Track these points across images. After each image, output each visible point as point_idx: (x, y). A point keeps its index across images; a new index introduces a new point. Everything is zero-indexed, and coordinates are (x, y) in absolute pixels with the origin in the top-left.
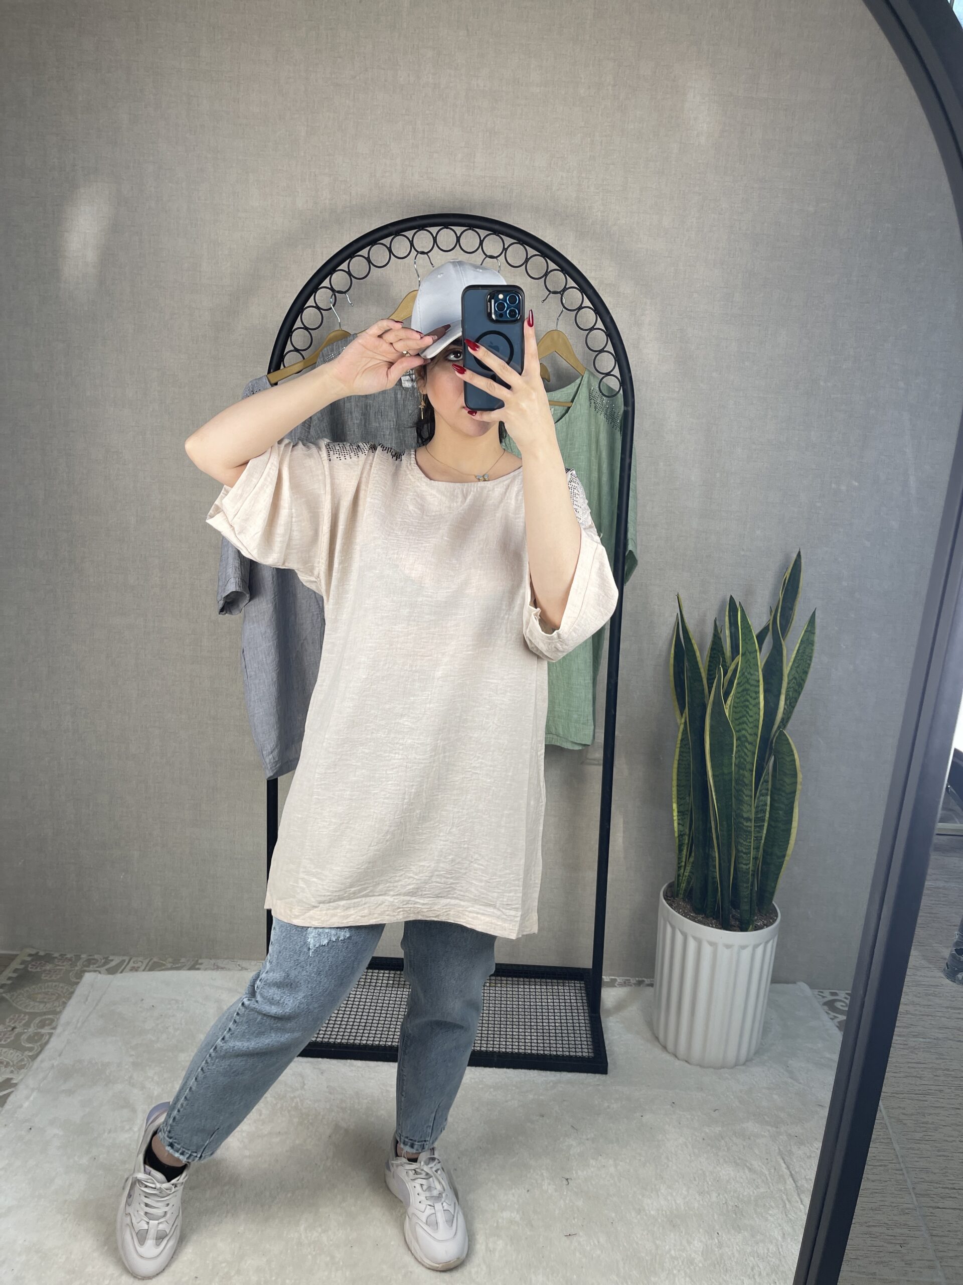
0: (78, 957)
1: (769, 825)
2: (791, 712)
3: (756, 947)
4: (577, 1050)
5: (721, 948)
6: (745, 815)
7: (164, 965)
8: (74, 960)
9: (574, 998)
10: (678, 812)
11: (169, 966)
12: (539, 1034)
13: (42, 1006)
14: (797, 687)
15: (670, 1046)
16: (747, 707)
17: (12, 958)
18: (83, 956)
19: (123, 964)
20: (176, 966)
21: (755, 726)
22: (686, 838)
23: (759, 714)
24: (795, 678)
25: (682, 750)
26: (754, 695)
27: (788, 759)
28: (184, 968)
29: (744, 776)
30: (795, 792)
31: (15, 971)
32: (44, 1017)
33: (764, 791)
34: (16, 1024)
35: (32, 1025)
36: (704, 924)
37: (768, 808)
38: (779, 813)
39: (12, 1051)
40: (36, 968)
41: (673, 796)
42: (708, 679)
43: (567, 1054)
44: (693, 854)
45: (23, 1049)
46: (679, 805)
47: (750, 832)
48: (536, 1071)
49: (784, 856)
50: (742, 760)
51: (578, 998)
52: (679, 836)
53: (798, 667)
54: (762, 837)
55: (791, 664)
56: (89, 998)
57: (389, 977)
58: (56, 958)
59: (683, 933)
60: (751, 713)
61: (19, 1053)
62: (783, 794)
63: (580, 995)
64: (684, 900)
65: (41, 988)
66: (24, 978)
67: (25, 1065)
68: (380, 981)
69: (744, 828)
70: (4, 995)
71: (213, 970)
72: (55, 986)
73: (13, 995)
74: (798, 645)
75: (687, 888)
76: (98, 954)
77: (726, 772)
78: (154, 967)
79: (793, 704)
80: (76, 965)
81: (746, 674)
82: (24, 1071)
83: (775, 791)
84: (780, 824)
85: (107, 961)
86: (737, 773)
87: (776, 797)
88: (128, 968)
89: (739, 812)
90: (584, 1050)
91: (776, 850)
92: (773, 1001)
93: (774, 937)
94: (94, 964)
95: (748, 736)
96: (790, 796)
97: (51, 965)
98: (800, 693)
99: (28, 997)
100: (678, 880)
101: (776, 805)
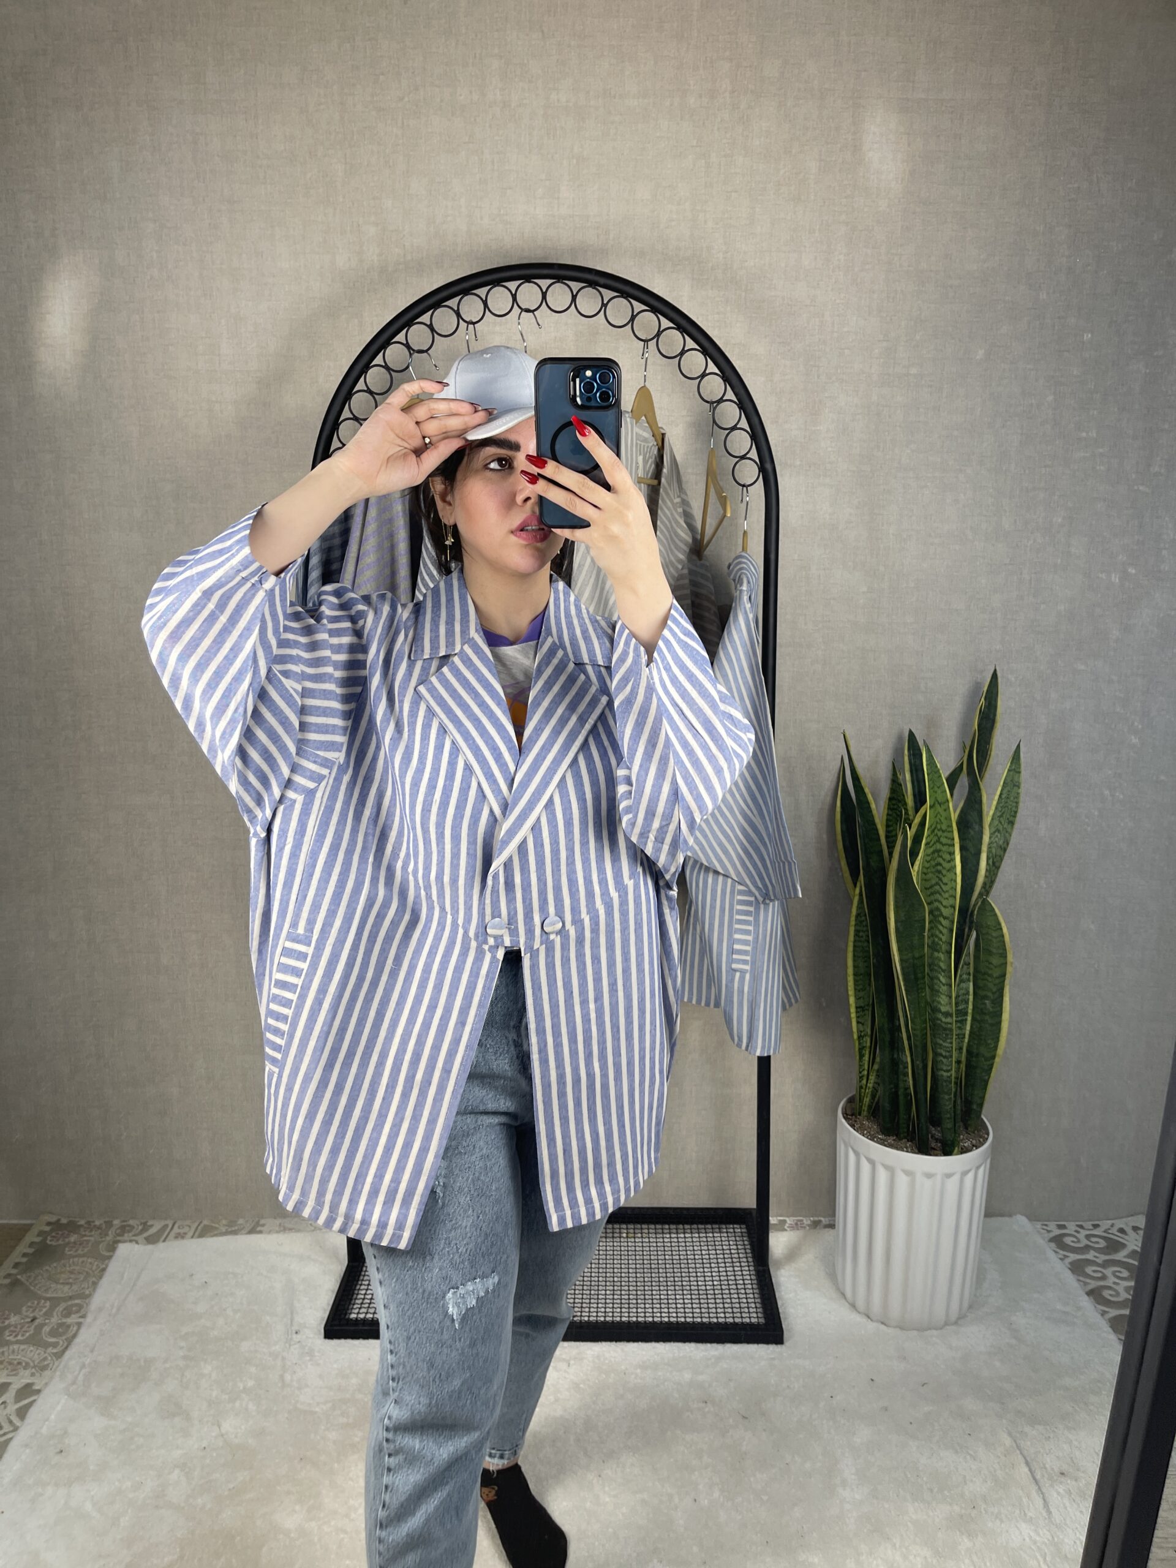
0: (109, 1224)
1: (973, 1019)
2: (996, 875)
3: (965, 1173)
4: (744, 1315)
5: (919, 1178)
6: (943, 1009)
7: (216, 1228)
8: (104, 1226)
9: (735, 1247)
10: (857, 1008)
11: (224, 1229)
12: (693, 1297)
13: (66, 1288)
14: (1002, 842)
15: (861, 1303)
16: (939, 872)
17: (26, 1229)
18: (116, 1222)
19: (164, 1231)
20: (233, 1230)
21: (951, 896)
22: (869, 1040)
23: (955, 881)
24: (999, 829)
25: (858, 928)
26: (948, 857)
27: (994, 934)
28: (243, 1232)
29: (940, 960)
30: (1004, 975)
31: (32, 1244)
33: (965, 976)
34: (36, 1314)
35: (55, 1314)
36: (897, 1149)
37: (971, 998)
38: (985, 1004)
39: (32, 1348)
40: (58, 1240)
41: (849, 988)
42: (887, 837)
43: (731, 1320)
44: (878, 1059)
45: (46, 1345)
46: (857, 998)
47: (951, 1030)
48: (692, 1344)
49: (994, 1057)
50: (936, 940)
51: (739, 1247)
52: (860, 1037)
53: (1001, 816)
54: (964, 1035)
55: (991, 813)
56: (125, 1276)
58: (81, 1226)
59: (870, 1161)
60: (945, 880)
61: (41, 1351)
62: (990, 979)
63: (741, 1243)
64: (868, 1119)
65: (64, 1265)
66: (43, 1254)
67: (48, 1365)
69: (943, 1025)
70: (19, 1277)
71: (278, 1232)
72: (83, 1262)
73: (30, 1277)
74: (1000, 789)
75: (871, 1103)
76: (132, 1218)
77: (917, 955)
78: (204, 1232)
79: (997, 864)
80: (107, 1235)
81: (936, 831)
82: (47, 1373)
83: (979, 976)
84: (987, 1017)
85: (146, 1227)
86: (931, 956)
87: (981, 983)
88: (172, 1234)
89: (935, 1004)
90: (753, 1315)
91: (983, 1050)
92: (986, 1240)
93: (986, 1160)
94: (129, 1232)
95: (943, 909)
96: (998, 981)
97: (76, 1236)
98: (1005, 850)
99: (49, 1278)
100: (860, 1093)
101: (980, 992)
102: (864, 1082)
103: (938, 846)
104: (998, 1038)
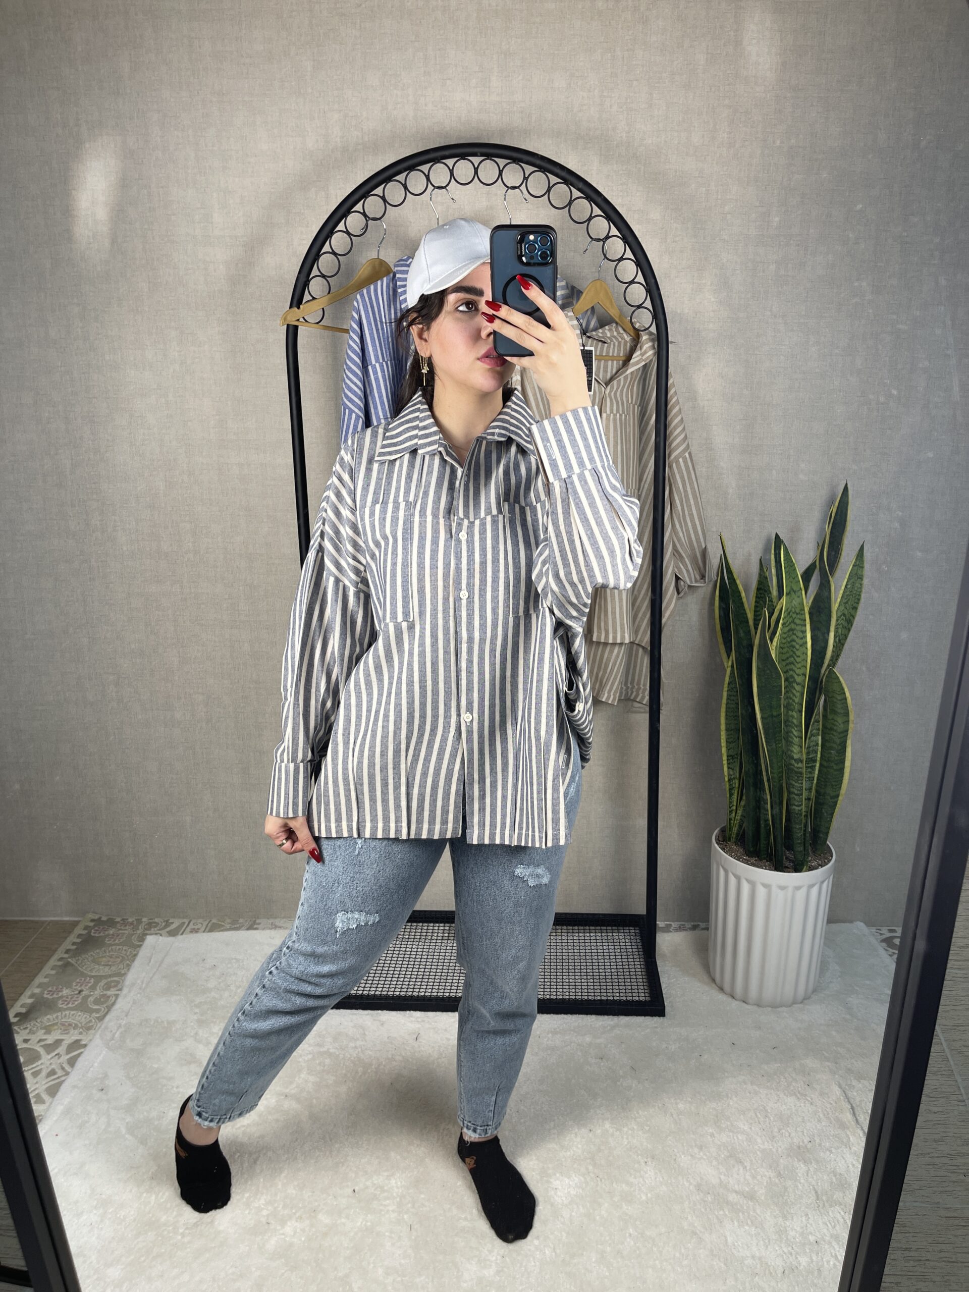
0: (139, 921)
1: (821, 765)
2: (841, 650)
3: (811, 887)
4: (634, 994)
5: (775, 890)
6: (796, 757)
7: (223, 926)
8: (135, 922)
9: (629, 944)
10: (728, 756)
11: (228, 926)
12: (595, 981)
13: (107, 969)
14: (846, 624)
15: (727, 987)
16: (794, 647)
17: (75, 924)
18: (145, 920)
19: (182, 927)
20: (235, 927)
21: (803, 666)
22: (737, 782)
23: (807, 654)
24: (844, 615)
25: (730, 693)
26: (800, 635)
27: (839, 698)
28: (243, 928)
29: (793, 717)
30: (847, 731)
31: (79, 936)
32: (109, 980)
33: (814, 732)
34: (83, 988)
35: (98, 988)
36: (758, 867)
37: (820, 748)
38: (831, 753)
39: (80, 1013)
40: (100, 933)
41: (722, 741)
42: (755, 620)
43: (624, 998)
44: (744, 798)
45: (91, 1011)
46: (728, 749)
47: (801, 773)
48: (594, 1017)
49: (838, 796)
50: (791, 701)
51: (633, 944)
52: (730, 780)
53: (846, 603)
54: (814, 778)
55: (839, 600)
56: (152, 961)
57: (444, 930)
58: (118, 922)
59: (736, 876)
60: (798, 653)
61: (87, 1015)
62: (834, 733)
63: (635, 941)
64: (736, 843)
65: (105, 952)
66: (88, 943)
68: (436, 934)
69: (795, 769)
70: (69, 960)
71: (271, 929)
72: (119, 949)
73: (78, 960)
74: (846, 580)
75: (738, 831)
76: (159, 917)
77: (775, 714)
78: (213, 928)
79: (843, 640)
80: (138, 929)
81: (791, 613)
82: (92, 1031)
83: (826, 731)
84: (832, 764)
85: (168, 924)
86: (787, 715)
87: (827, 737)
88: (188, 929)
89: (789, 753)
90: (641, 994)
91: (829, 790)
92: (829, 940)
93: (829, 877)
94: (155, 927)
95: (796, 677)
96: (842, 735)
97: (114, 930)
98: (849, 630)
99: (93, 961)
100: (730, 824)
101: (828, 744)
102: (733, 814)
103: (793, 626)
104: (842, 781)
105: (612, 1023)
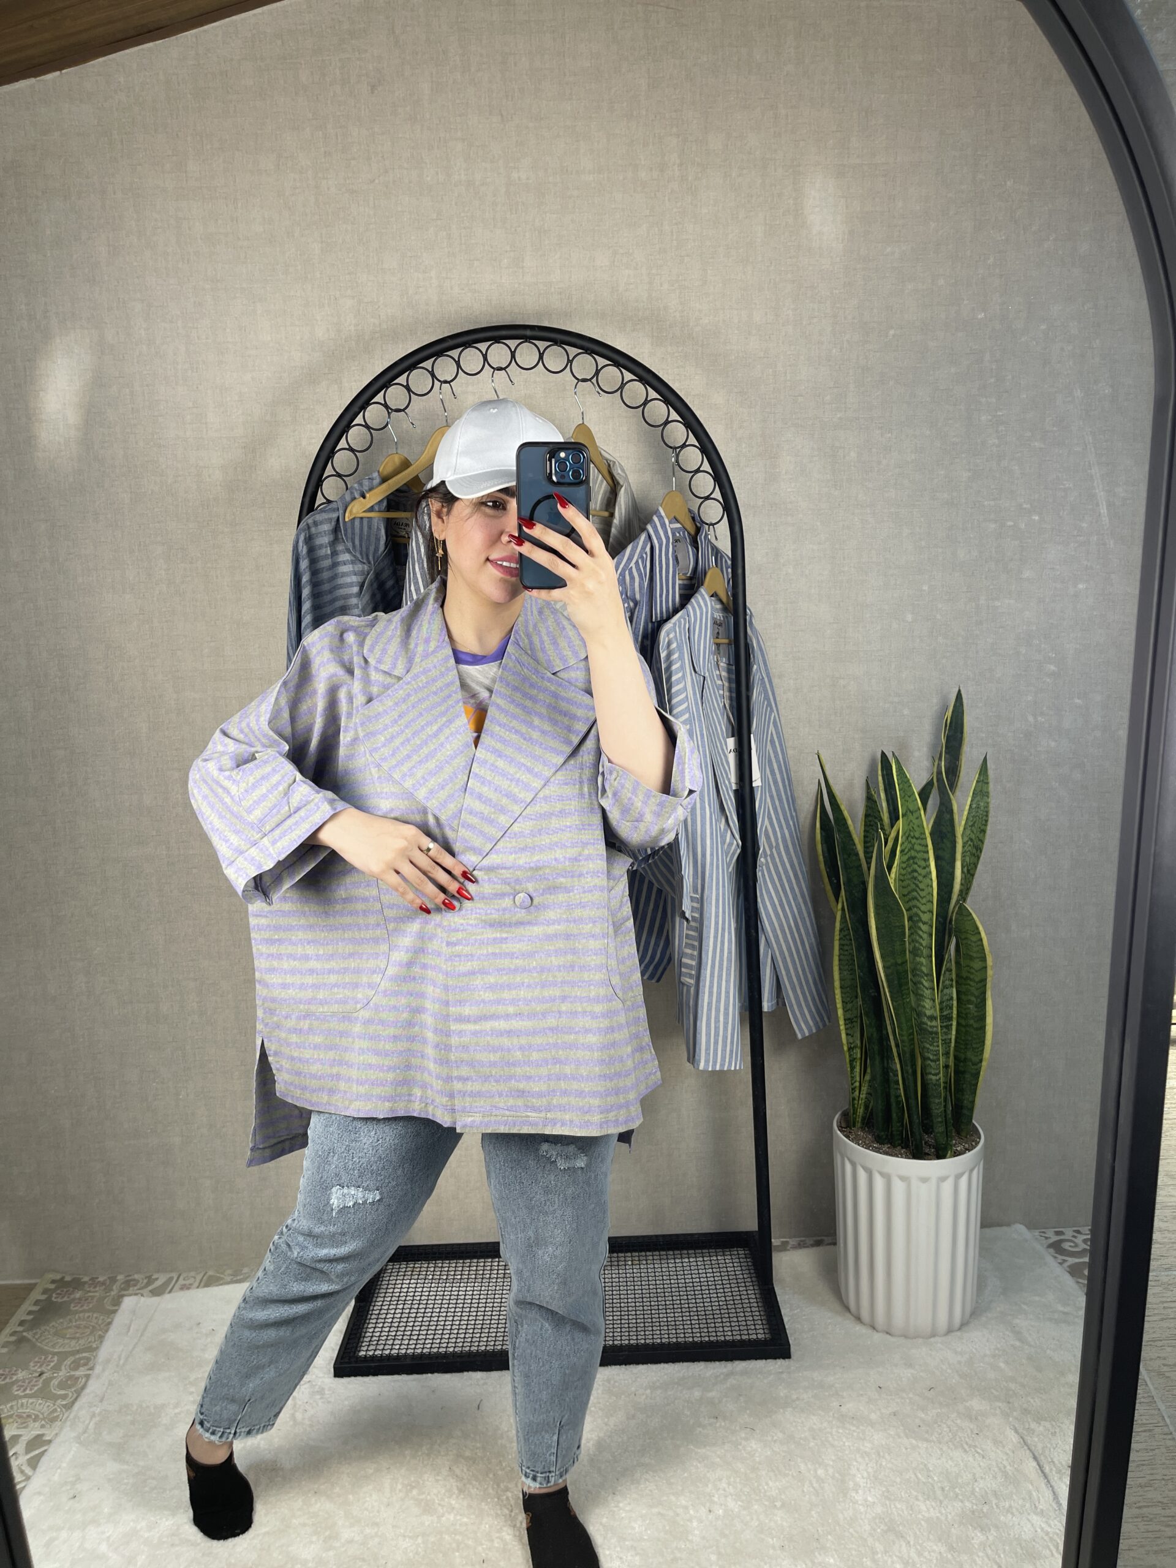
0: (113, 1279)
1: (958, 1024)
2: (971, 882)
3: (958, 1177)
4: (750, 1332)
5: (915, 1183)
6: (928, 1013)
7: (222, 1275)
8: (108, 1282)
9: (739, 1270)
10: (845, 1020)
11: (228, 1276)
13: (73, 1343)
14: (974, 851)
15: (865, 1314)
16: (916, 878)
17: (30, 1288)
18: (121, 1277)
19: (169, 1283)
20: (239, 1277)
21: (930, 904)
22: (859, 1051)
23: (932, 887)
24: (971, 840)
25: (843, 942)
26: (922, 863)
27: (974, 939)
29: (921, 964)
30: (985, 980)
31: (37, 1303)
32: (77, 1356)
33: (947, 982)
34: (43, 1369)
35: (63, 1368)
36: (893, 1156)
37: (955, 1003)
38: (969, 1008)
39: (41, 1401)
40: (63, 1297)
41: (837, 1001)
42: (865, 852)
43: (738, 1337)
44: (869, 1070)
45: (55, 1398)
46: (845, 1011)
47: (936, 1033)
48: (702, 1364)
49: (981, 1061)
50: (918, 945)
51: (744, 1270)
52: (850, 1049)
53: (973, 825)
54: (951, 1039)
55: (963, 823)
56: (132, 1328)
58: (85, 1283)
59: (865, 1169)
60: (921, 886)
61: (50, 1403)
62: (972, 983)
63: (745, 1265)
64: (862, 1129)
65: (71, 1321)
66: (48, 1311)
67: (58, 1417)
69: (930, 1030)
70: (25, 1334)
72: (89, 1317)
73: (35, 1334)
74: (970, 799)
75: (865, 1113)
76: (138, 1272)
77: (899, 961)
78: (210, 1279)
79: (971, 872)
80: (112, 1290)
81: (910, 839)
82: (57, 1424)
83: (961, 981)
85: (151, 1280)
86: (913, 962)
87: (963, 988)
88: (177, 1286)
89: (920, 1009)
90: (759, 1332)
91: (969, 1054)
92: (984, 1250)
93: (979, 1162)
94: (134, 1285)
95: (921, 915)
96: (980, 985)
97: (80, 1292)
98: (979, 858)
99: (56, 1334)
100: (853, 1105)
101: (963, 997)
102: (857, 1093)
103: (913, 853)
104: (983, 1042)
105: (725, 1370)
